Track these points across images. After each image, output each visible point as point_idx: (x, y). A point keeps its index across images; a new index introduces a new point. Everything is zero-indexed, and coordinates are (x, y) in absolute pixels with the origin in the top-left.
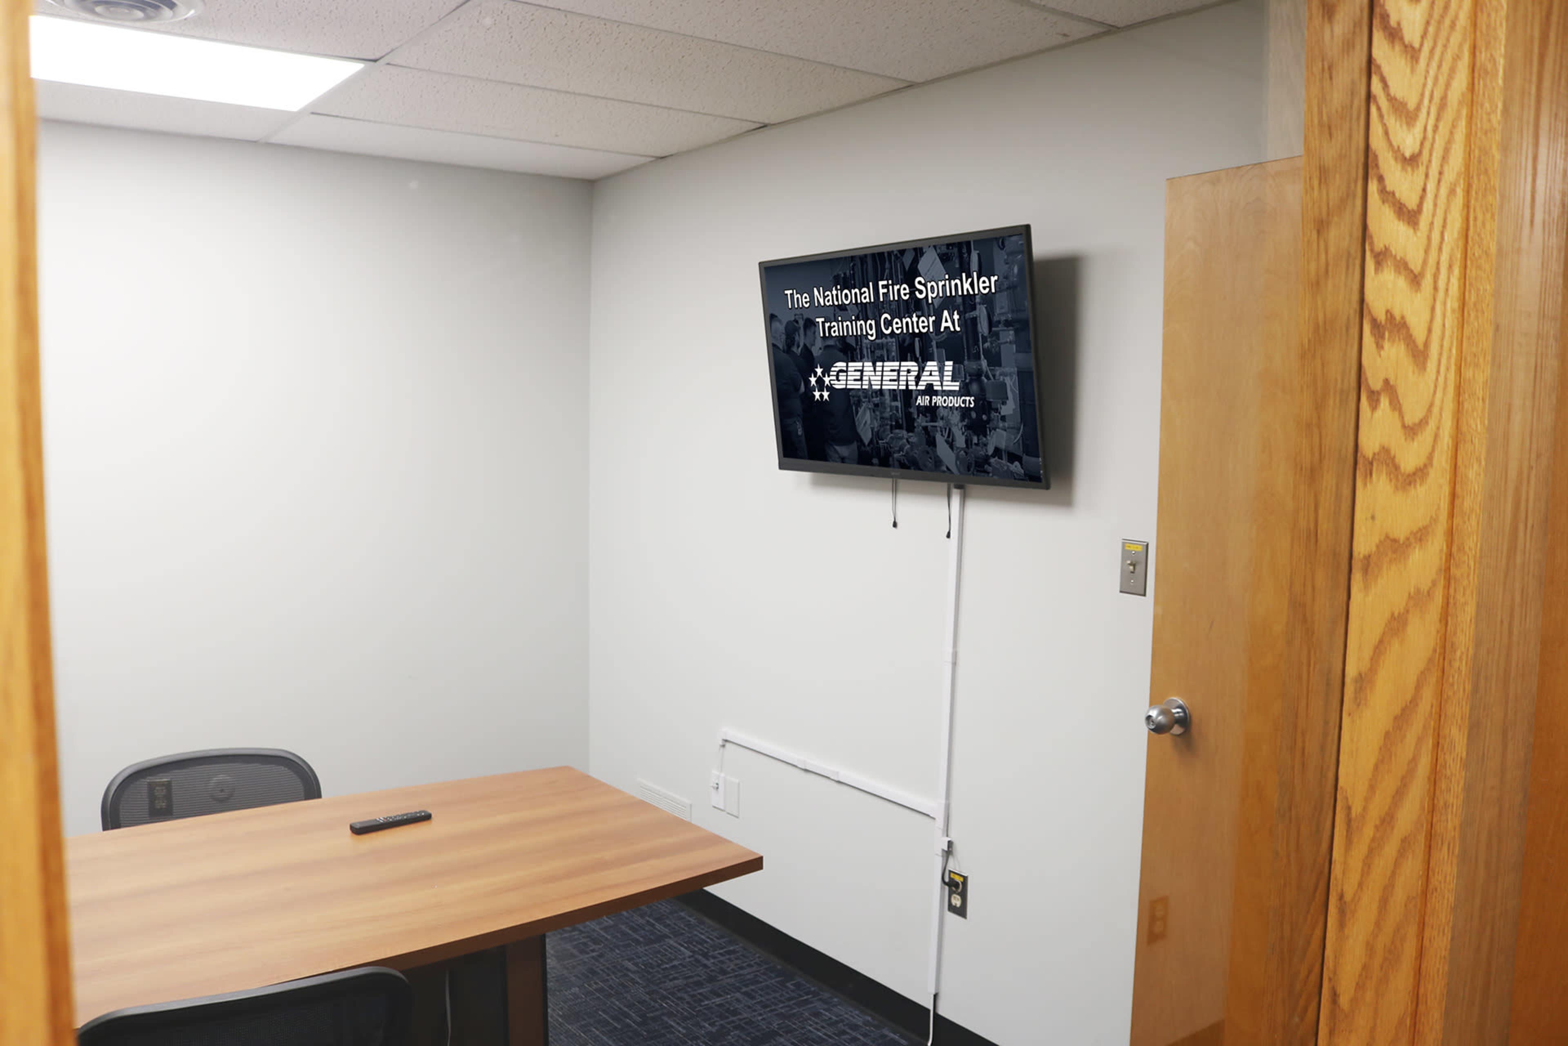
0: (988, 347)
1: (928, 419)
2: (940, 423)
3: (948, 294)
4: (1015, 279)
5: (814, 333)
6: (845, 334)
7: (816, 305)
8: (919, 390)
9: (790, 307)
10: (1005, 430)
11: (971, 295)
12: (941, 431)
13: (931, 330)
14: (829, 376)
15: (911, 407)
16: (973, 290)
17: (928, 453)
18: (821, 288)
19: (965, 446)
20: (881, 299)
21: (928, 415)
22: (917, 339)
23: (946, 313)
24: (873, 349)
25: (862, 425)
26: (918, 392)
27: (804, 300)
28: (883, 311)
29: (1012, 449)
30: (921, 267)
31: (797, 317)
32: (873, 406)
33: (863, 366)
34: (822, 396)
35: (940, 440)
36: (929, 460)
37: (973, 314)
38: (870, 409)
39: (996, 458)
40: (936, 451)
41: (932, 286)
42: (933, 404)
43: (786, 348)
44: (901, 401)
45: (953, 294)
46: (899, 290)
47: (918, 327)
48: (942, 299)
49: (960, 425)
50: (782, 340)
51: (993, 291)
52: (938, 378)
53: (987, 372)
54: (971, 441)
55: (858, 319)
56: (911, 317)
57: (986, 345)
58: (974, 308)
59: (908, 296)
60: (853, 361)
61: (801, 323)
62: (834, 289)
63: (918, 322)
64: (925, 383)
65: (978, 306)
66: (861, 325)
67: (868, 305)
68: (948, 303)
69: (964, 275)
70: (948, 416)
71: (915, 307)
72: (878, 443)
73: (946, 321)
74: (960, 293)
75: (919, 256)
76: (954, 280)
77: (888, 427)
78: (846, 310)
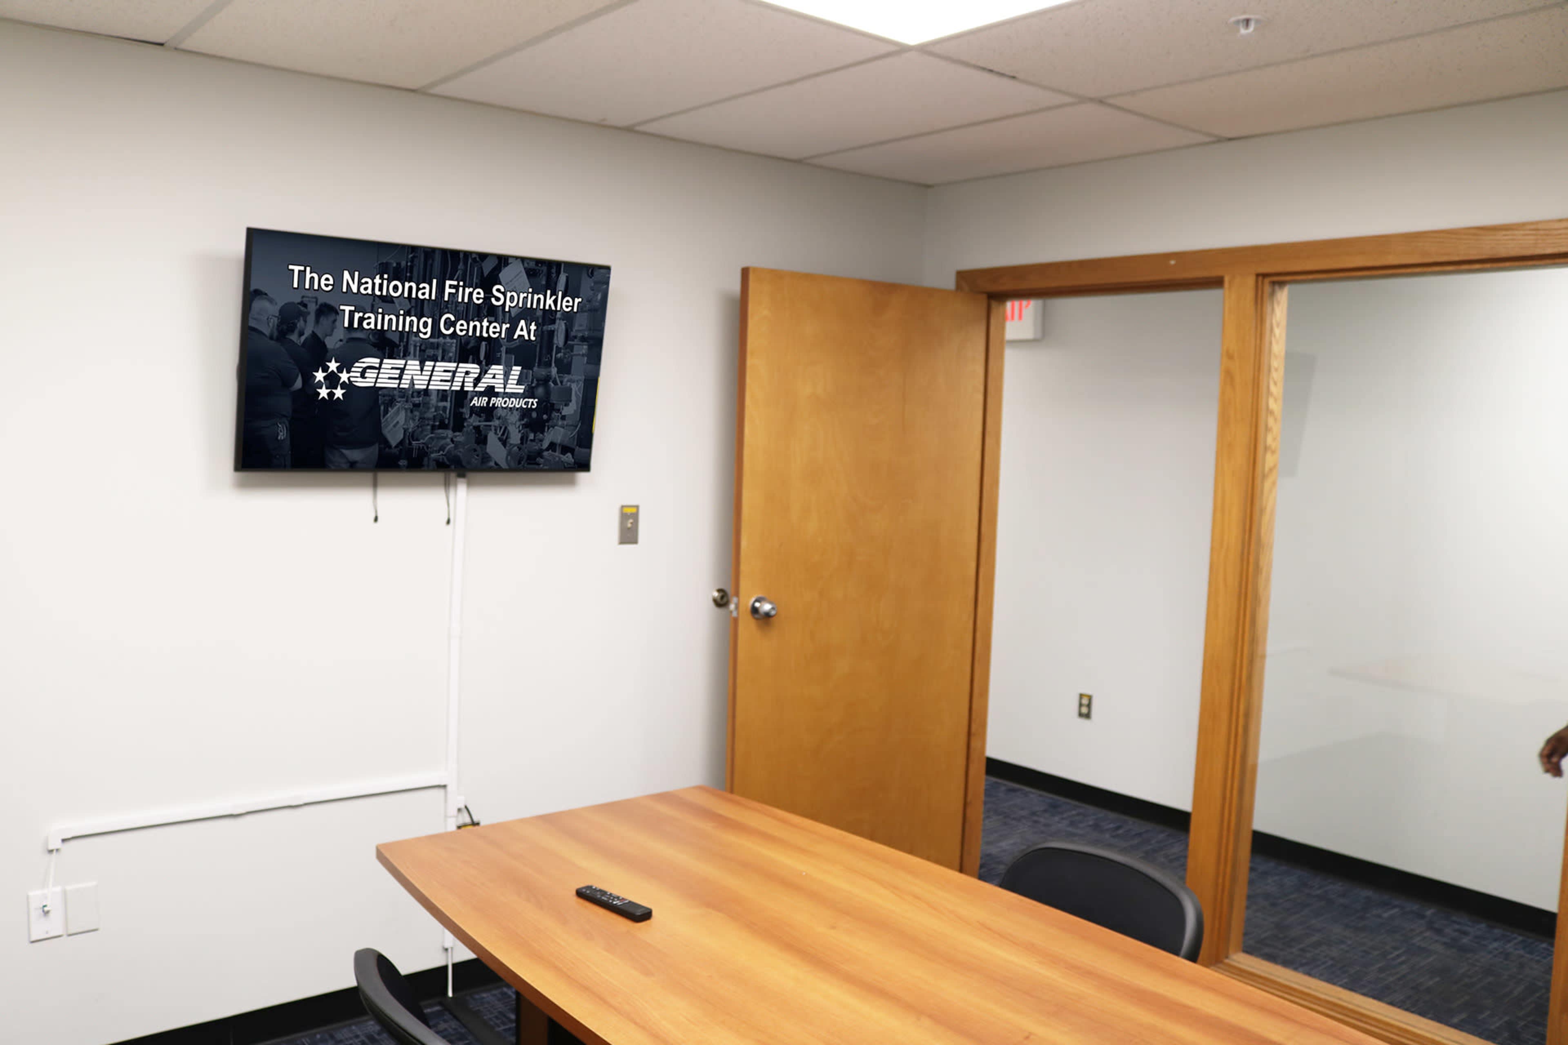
0: (561, 357)
1: (482, 419)
2: (496, 423)
3: (529, 306)
4: (597, 304)
5: (335, 321)
6: (386, 328)
7: (344, 290)
8: (476, 392)
9: (295, 285)
10: (563, 428)
11: (553, 310)
12: (496, 430)
13: (503, 336)
14: (348, 372)
15: (463, 407)
16: (556, 306)
17: (475, 450)
18: (357, 274)
19: (519, 442)
20: (446, 299)
21: (482, 415)
22: (484, 343)
23: (522, 323)
24: (423, 348)
25: (392, 425)
26: (475, 394)
27: (326, 282)
28: (446, 310)
29: (566, 442)
30: (502, 276)
31: (304, 299)
32: (411, 407)
33: (405, 365)
34: (331, 395)
35: (493, 439)
36: (476, 457)
37: (551, 327)
38: (406, 409)
39: (550, 451)
40: (486, 449)
41: (512, 296)
42: (491, 405)
43: (276, 334)
44: (451, 401)
45: (534, 306)
46: (471, 294)
47: (488, 332)
48: (521, 310)
49: (518, 423)
50: (271, 325)
51: (575, 310)
52: (502, 381)
53: (555, 378)
54: (527, 438)
55: (408, 313)
56: (481, 322)
57: (559, 355)
58: (553, 322)
59: (481, 301)
60: (391, 357)
61: (312, 308)
62: (378, 277)
63: (488, 328)
64: (485, 385)
65: (558, 321)
66: (412, 321)
67: (426, 302)
68: (527, 314)
69: (549, 292)
70: (506, 415)
71: (487, 312)
72: (410, 444)
73: (522, 330)
74: (542, 307)
75: (503, 265)
76: (538, 294)
77: (429, 427)
78: (393, 302)
